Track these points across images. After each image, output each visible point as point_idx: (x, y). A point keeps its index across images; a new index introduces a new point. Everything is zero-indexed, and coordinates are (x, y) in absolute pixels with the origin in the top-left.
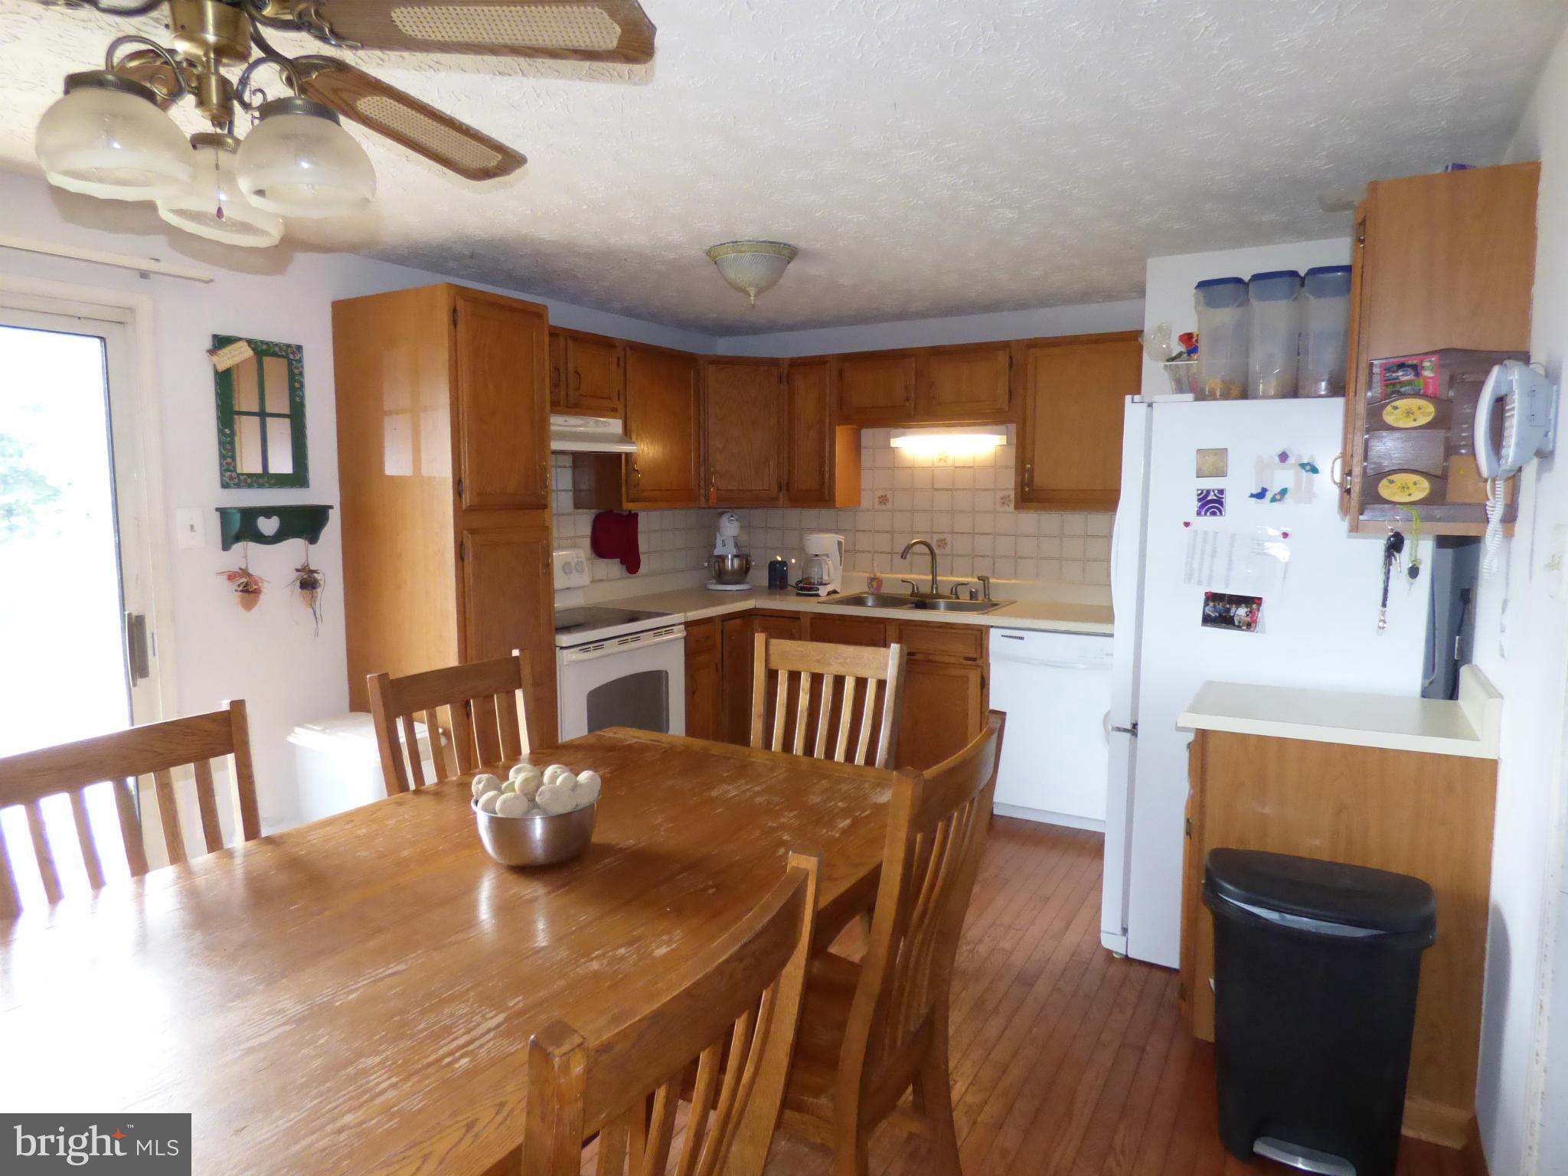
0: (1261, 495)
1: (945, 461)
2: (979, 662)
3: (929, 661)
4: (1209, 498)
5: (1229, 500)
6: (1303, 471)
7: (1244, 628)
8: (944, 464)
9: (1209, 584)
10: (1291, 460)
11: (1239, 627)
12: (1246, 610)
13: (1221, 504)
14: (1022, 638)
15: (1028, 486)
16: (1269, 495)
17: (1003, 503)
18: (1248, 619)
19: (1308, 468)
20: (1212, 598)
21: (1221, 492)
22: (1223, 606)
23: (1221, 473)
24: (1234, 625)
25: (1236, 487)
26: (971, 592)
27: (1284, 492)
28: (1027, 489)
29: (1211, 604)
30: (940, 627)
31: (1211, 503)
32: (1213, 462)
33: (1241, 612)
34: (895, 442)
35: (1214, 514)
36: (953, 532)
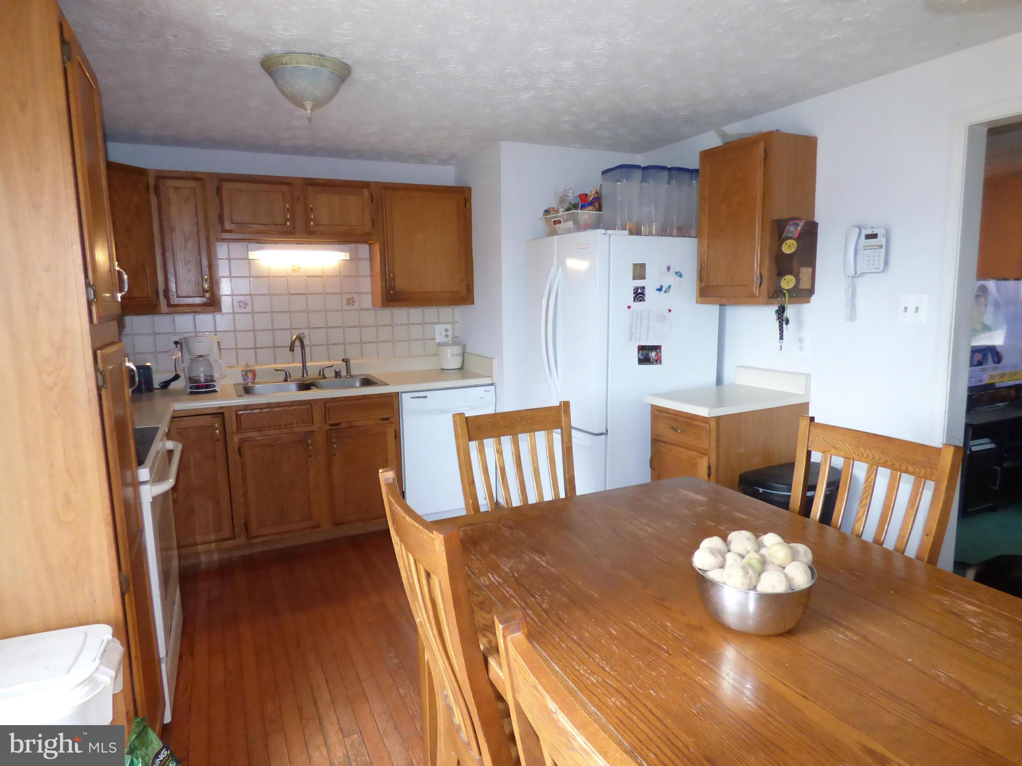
0: (660, 290)
1: (299, 272)
2: (391, 420)
3: (352, 427)
4: (638, 292)
5: (647, 292)
6: (677, 276)
7: (655, 363)
8: (297, 274)
9: (639, 341)
10: (672, 270)
11: (652, 363)
12: (655, 353)
13: (644, 294)
14: (425, 397)
15: (393, 290)
16: (664, 289)
17: (349, 303)
18: (656, 358)
19: (679, 274)
20: (641, 348)
21: (644, 288)
22: (646, 352)
23: (643, 277)
24: (651, 362)
25: (649, 284)
26: (336, 372)
27: (669, 287)
28: (392, 292)
29: (641, 352)
30: (360, 399)
31: (639, 295)
32: (639, 271)
33: (653, 354)
34: (253, 255)
35: (641, 300)
36: (309, 328)
